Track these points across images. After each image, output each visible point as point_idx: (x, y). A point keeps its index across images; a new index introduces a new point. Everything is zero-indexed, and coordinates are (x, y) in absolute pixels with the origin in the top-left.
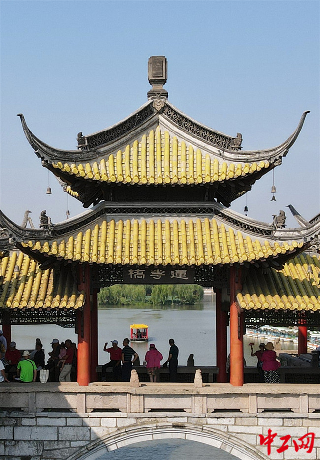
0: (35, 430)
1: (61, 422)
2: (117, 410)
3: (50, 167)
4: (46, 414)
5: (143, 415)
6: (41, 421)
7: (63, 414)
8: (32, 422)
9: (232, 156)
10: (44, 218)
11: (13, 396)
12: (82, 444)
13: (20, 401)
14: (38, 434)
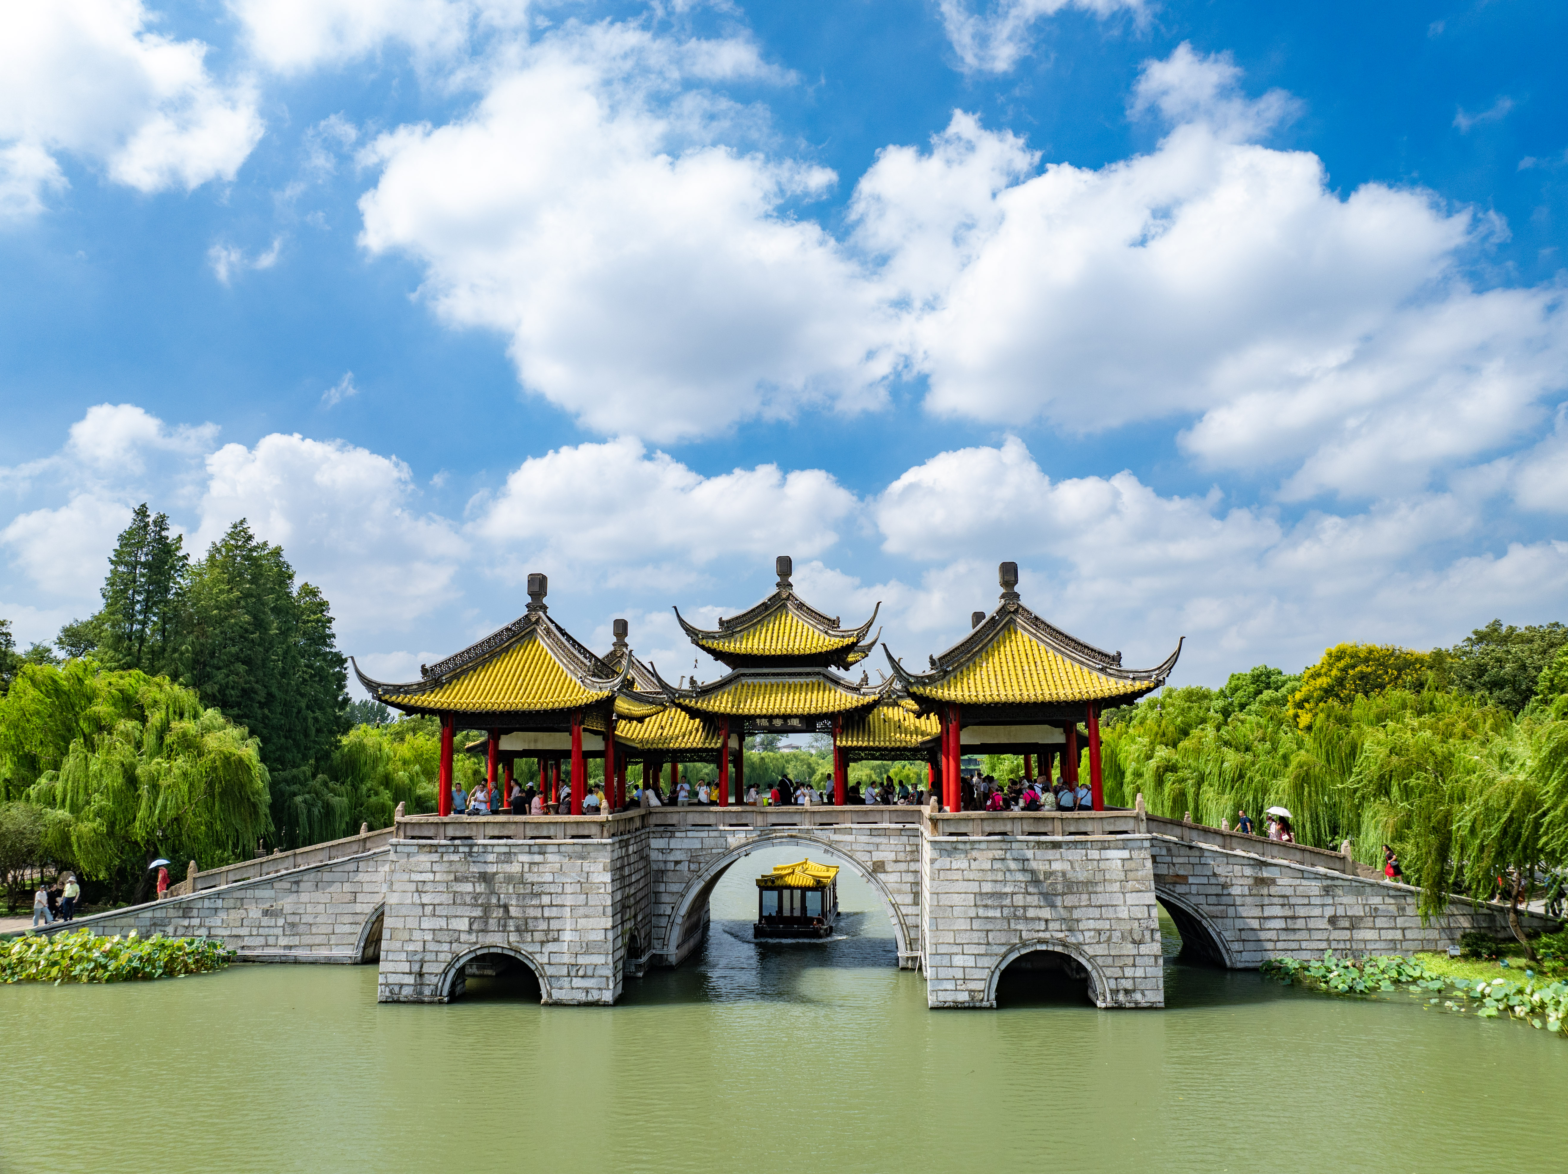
0: (686, 840)
1: (705, 834)
2: (746, 825)
3: (697, 644)
4: (693, 828)
5: (766, 828)
6: (690, 834)
7: (706, 828)
8: (683, 835)
9: (833, 633)
10: (692, 681)
11: (669, 816)
12: (720, 851)
13: (674, 819)
14: (687, 844)
